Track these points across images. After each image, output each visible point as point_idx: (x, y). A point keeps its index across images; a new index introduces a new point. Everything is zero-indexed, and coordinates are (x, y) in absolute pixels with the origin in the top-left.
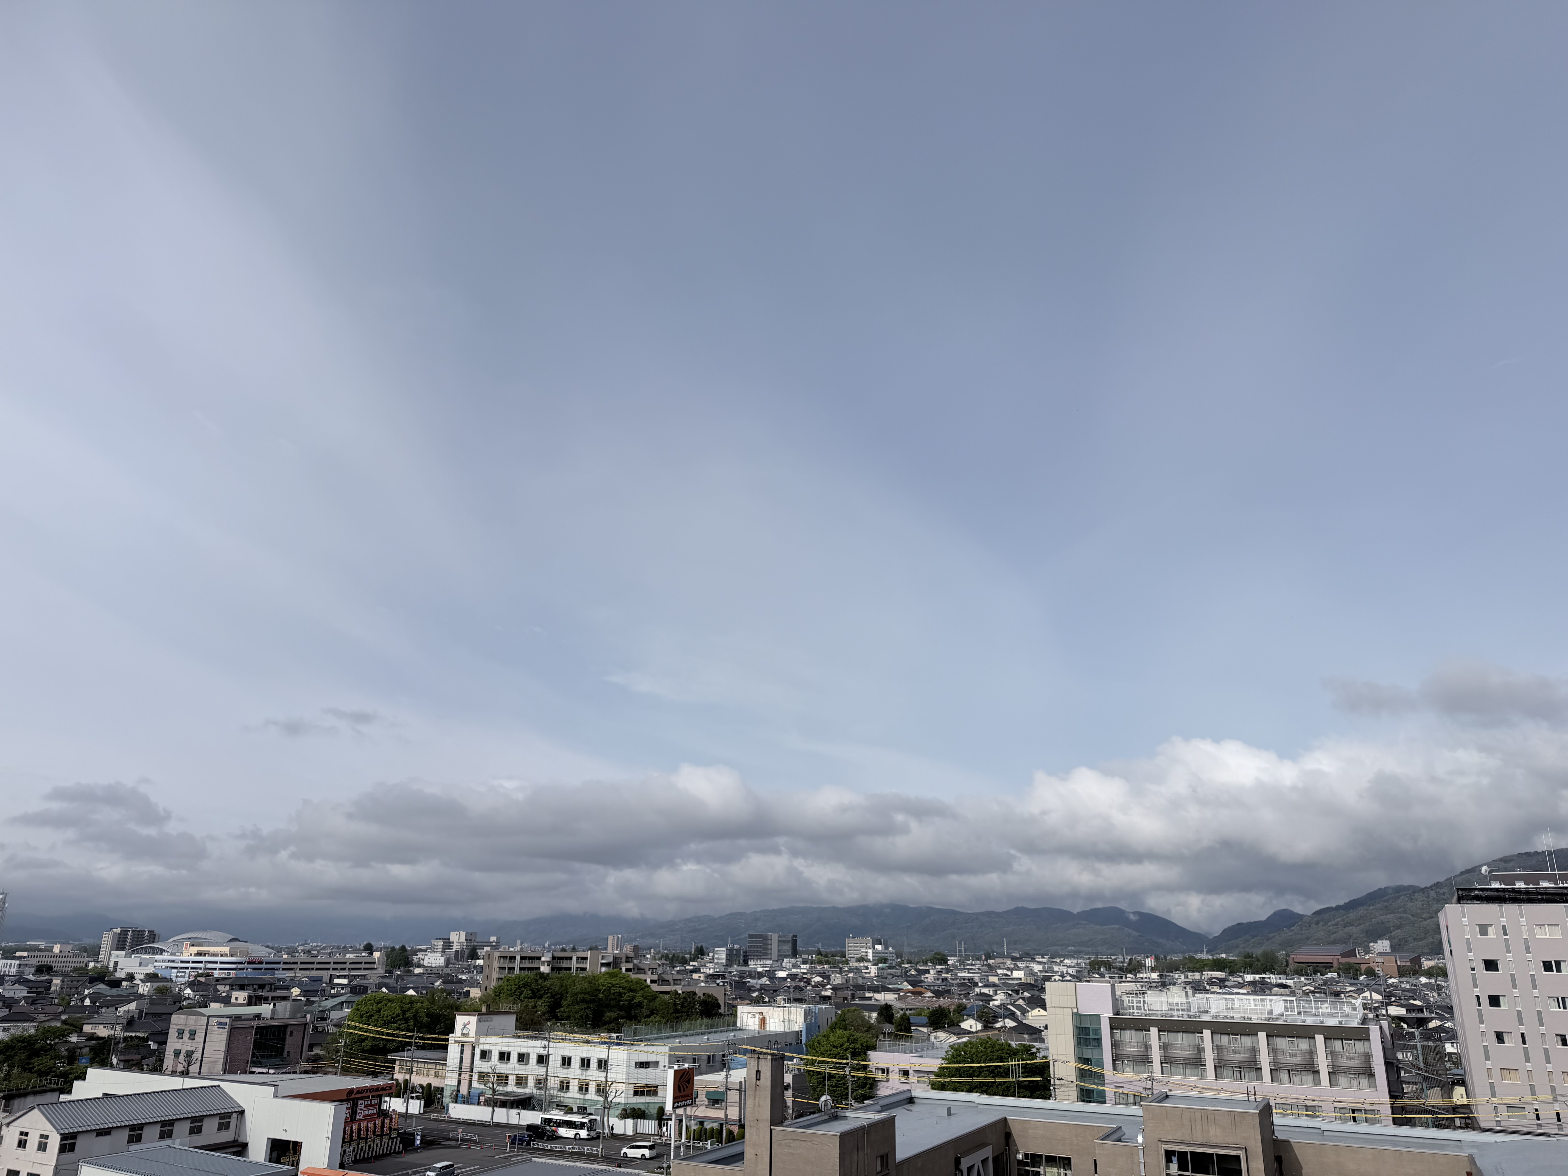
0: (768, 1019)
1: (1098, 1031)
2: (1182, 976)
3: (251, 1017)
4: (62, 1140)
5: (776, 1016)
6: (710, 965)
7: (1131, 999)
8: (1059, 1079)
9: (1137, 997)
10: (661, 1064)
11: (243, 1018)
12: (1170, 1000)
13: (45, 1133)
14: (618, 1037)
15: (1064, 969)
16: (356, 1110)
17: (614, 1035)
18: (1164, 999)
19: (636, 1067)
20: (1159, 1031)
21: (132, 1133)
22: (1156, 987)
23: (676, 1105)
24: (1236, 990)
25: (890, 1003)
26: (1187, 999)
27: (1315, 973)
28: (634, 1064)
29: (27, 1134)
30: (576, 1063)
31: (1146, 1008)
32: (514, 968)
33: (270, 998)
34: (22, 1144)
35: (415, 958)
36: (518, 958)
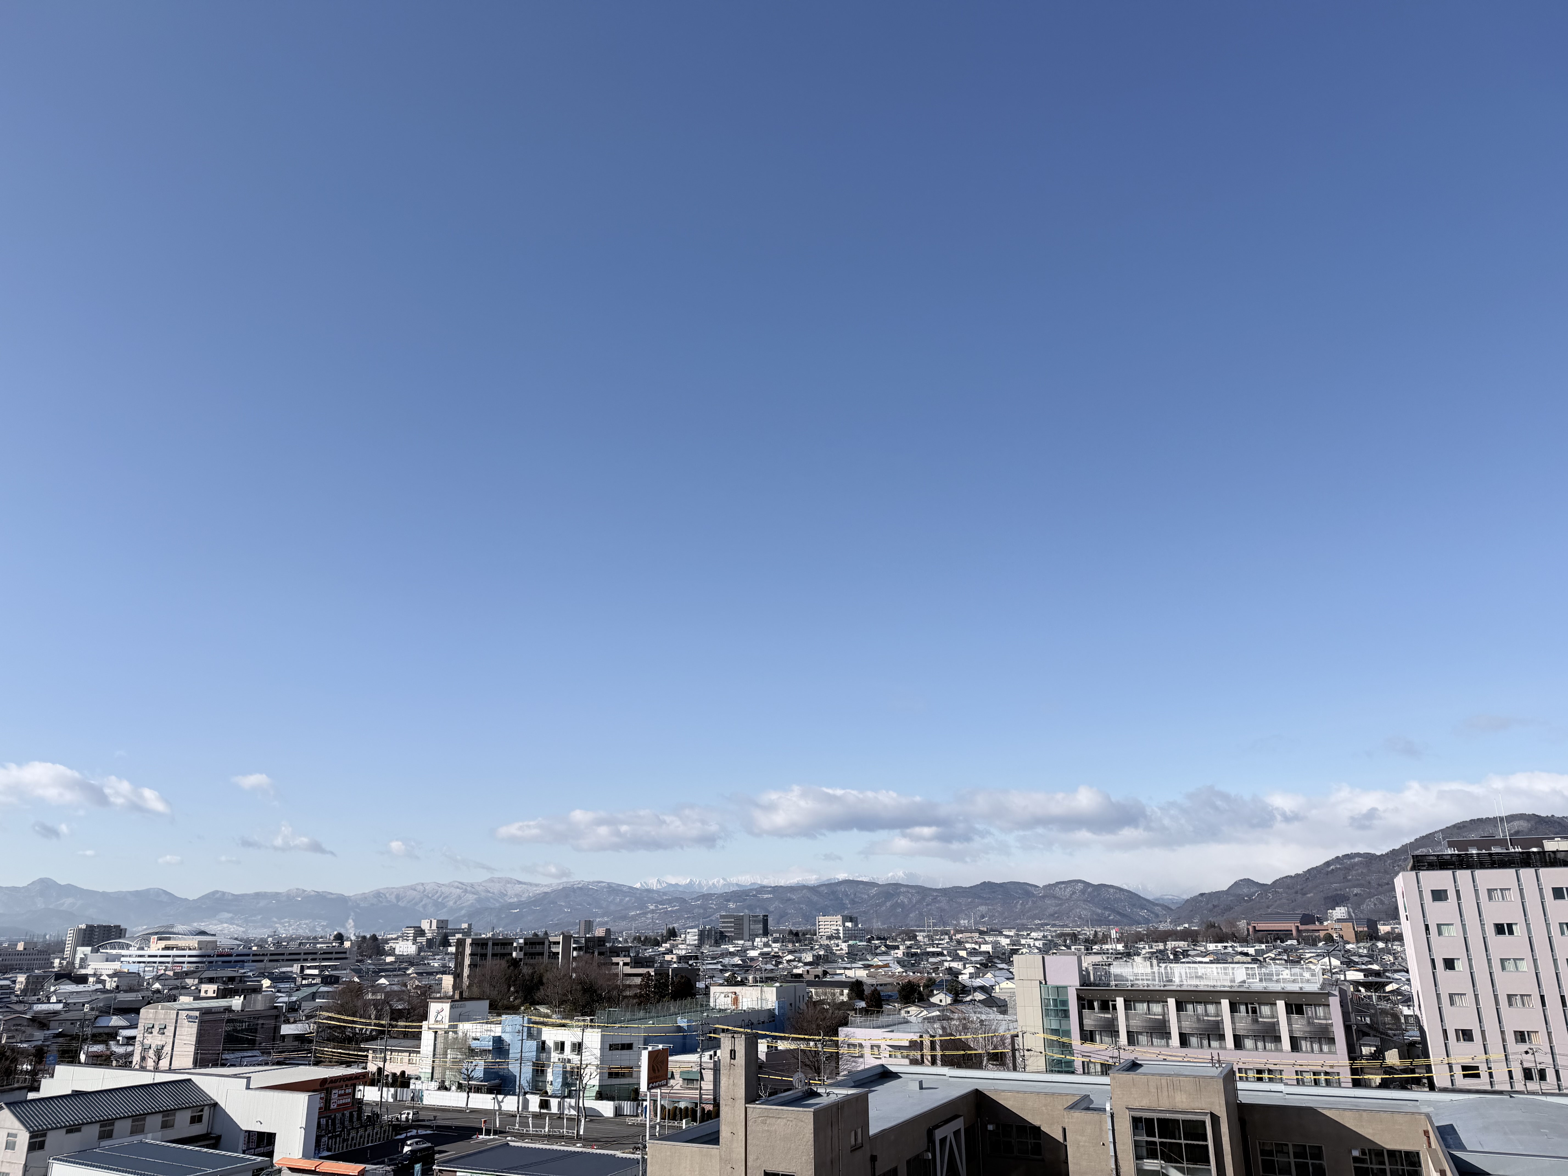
0: (740, 997)
1: (1065, 1003)
2: (1147, 947)
3: (222, 1010)
4: (31, 1138)
5: (748, 995)
6: (683, 946)
8: (1028, 1050)
10: (634, 1045)
12: (1136, 971)
13: (14, 1132)
14: (591, 1021)
15: (1031, 942)
16: (330, 1100)
17: (588, 1018)
18: (1129, 969)
19: (610, 1050)
20: (1125, 1001)
22: (1121, 958)
23: (651, 1085)
24: (1199, 959)
25: (859, 979)
26: (1152, 969)
27: (1275, 940)
28: (608, 1047)
30: (550, 1047)
31: (1113, 978)
32: (486, 955)
33: (240, 991)
35: (387, 947)
36: (490, 944)
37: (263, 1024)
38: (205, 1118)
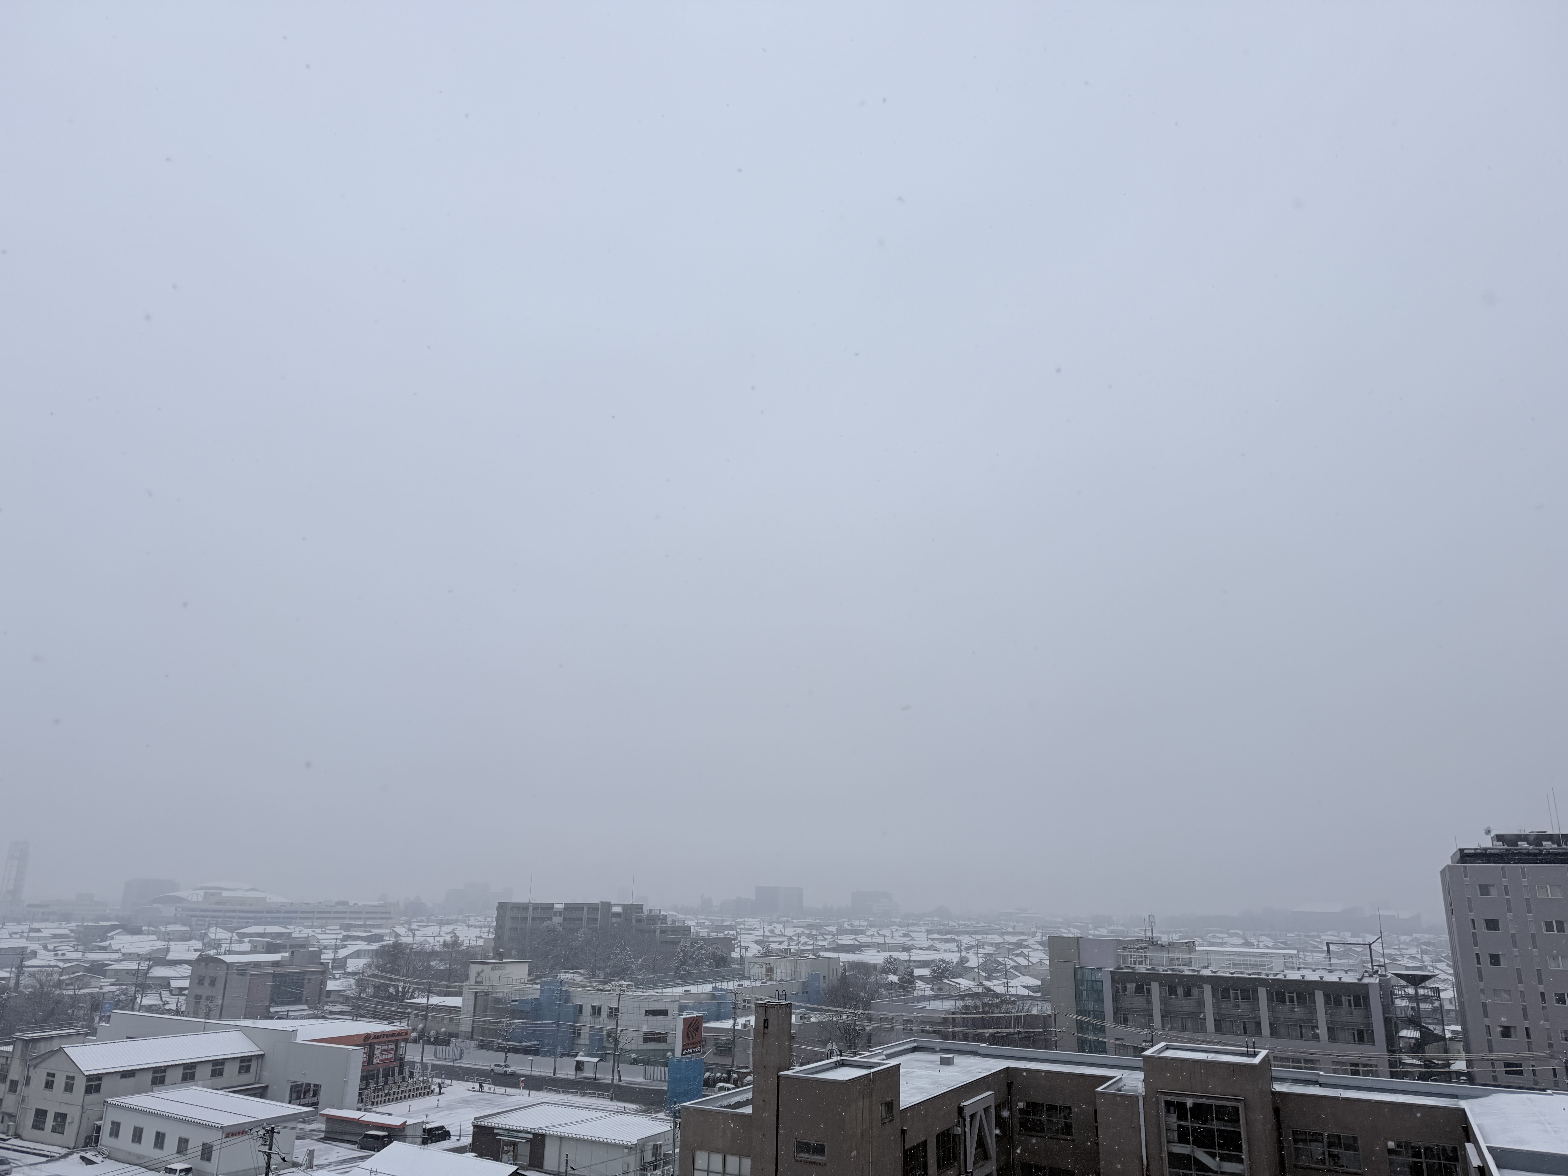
0: (775, 969)
1: (1099, 984)
3: (270, 964)
4: (87, 1082)
5: (782, 967)
7: (1132, 954)
8: (1060, 1031)
9: (1139, 952)
10: (670, 1012)
11: (262, 965)
12: (1171, 955)
13: (72, 1075)
14: (628, 985)
16: (373, 1054)
17: (625, 983)
18: (1164, 955)
19: (646, 1015)
20: (1160, 986)
21: (156, 1075)
23: (685, 1051)
25: (895, 955)
26: (1188, 954)
28: (644, 1012)
29: (53, 1075)
30: (587, 1011)
31: (1148, 962)
32: (526, 919)
33: (288, 946)
34: (49, 1085)
36: (531, 909)
37: (309, 979)
38: (253, 1069)
